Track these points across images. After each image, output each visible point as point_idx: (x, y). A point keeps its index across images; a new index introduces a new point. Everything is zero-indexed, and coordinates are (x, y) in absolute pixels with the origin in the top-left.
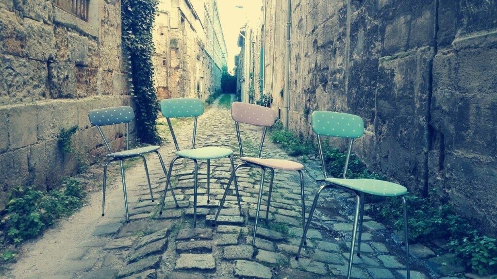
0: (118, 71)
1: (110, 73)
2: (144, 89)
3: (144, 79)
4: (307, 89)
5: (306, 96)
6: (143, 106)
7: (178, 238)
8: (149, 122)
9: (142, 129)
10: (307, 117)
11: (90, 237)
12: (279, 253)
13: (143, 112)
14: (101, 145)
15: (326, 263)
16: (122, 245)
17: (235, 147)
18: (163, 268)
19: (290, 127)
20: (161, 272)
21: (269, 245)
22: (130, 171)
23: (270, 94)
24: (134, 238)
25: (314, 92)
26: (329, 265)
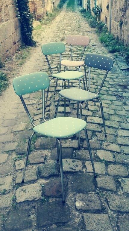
0: (10, 5)
1: (7, 7)
2: (25, 13)
3: (24, 6)
4: (122, 8)
5: (121, 13)
6: (25, 23)
7: (55, 100)
8: (28, 33)
9: (25, 37)
10: (121, 27)
11: (18, 100)
12: (96, 107)
13: (25, 27)
14: (8, 51)
15: (115, 110)
16: (33, 103)
17: (78, 48)
18: (51, 112)
19: (112, 32)
20: (51, 113)
21: (92, 103)
22: (24, 66)
23: (101, 5)
24: (37, 100)
25: (125, 11)
26: (116, 111)
